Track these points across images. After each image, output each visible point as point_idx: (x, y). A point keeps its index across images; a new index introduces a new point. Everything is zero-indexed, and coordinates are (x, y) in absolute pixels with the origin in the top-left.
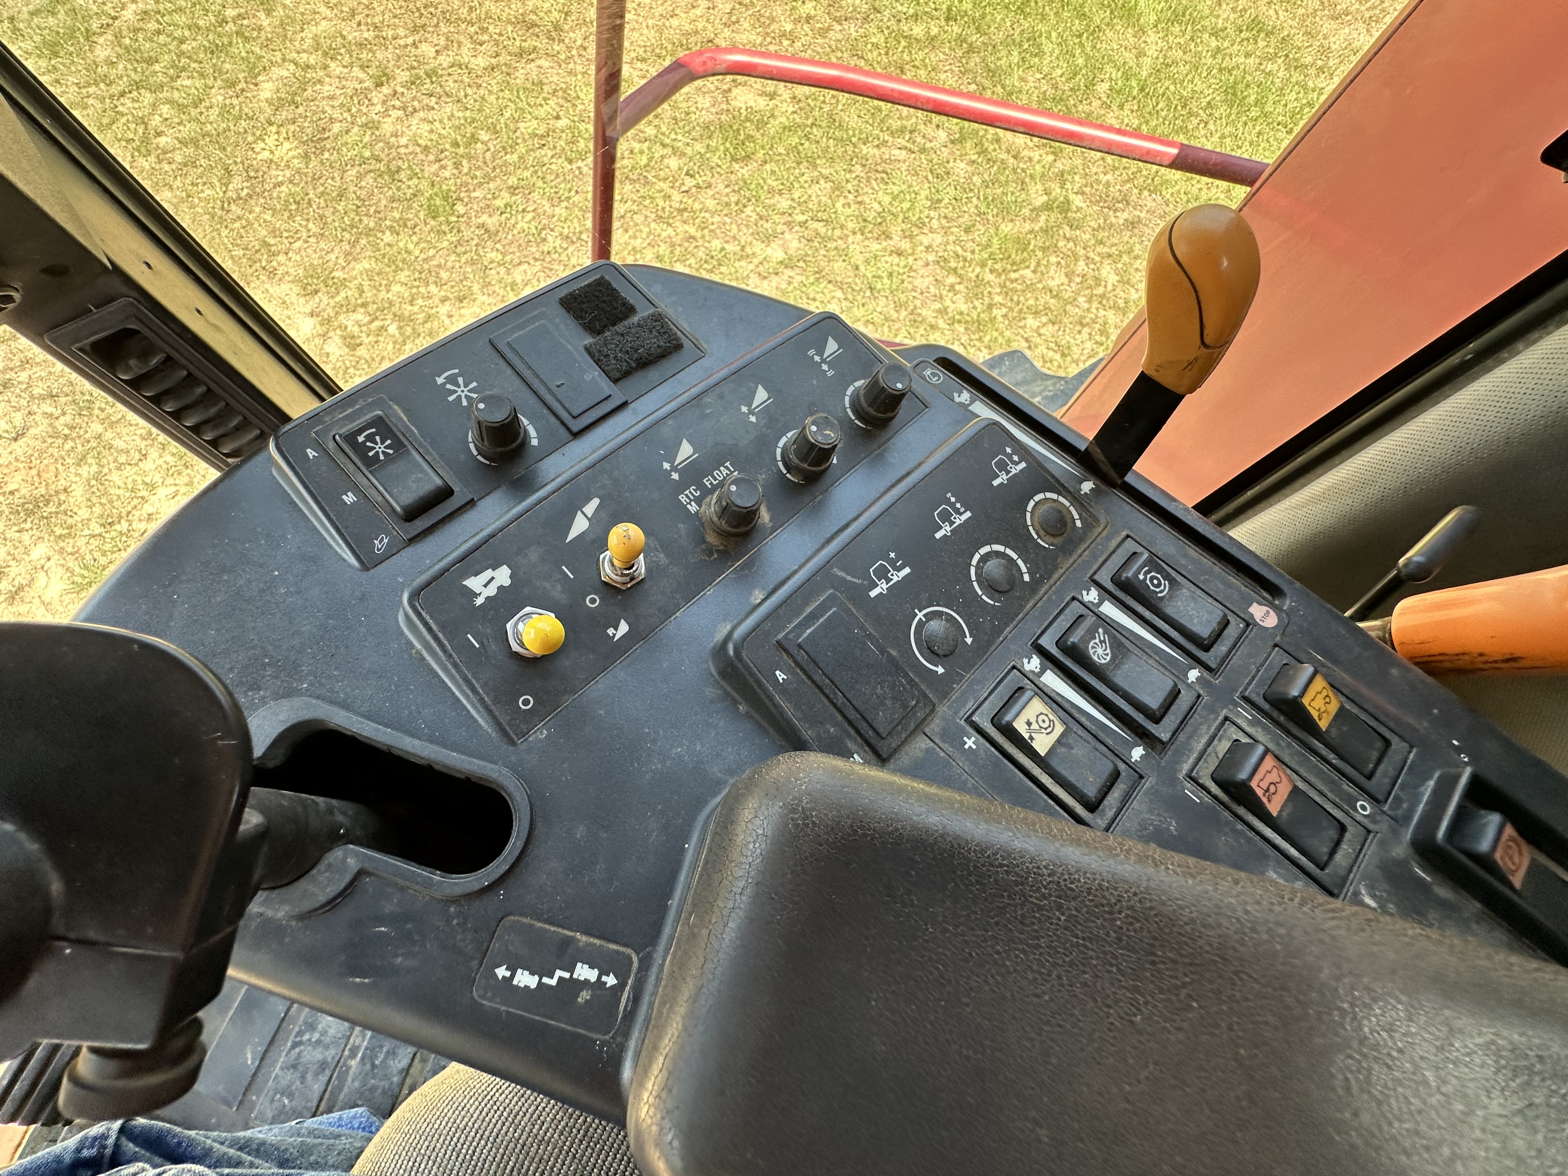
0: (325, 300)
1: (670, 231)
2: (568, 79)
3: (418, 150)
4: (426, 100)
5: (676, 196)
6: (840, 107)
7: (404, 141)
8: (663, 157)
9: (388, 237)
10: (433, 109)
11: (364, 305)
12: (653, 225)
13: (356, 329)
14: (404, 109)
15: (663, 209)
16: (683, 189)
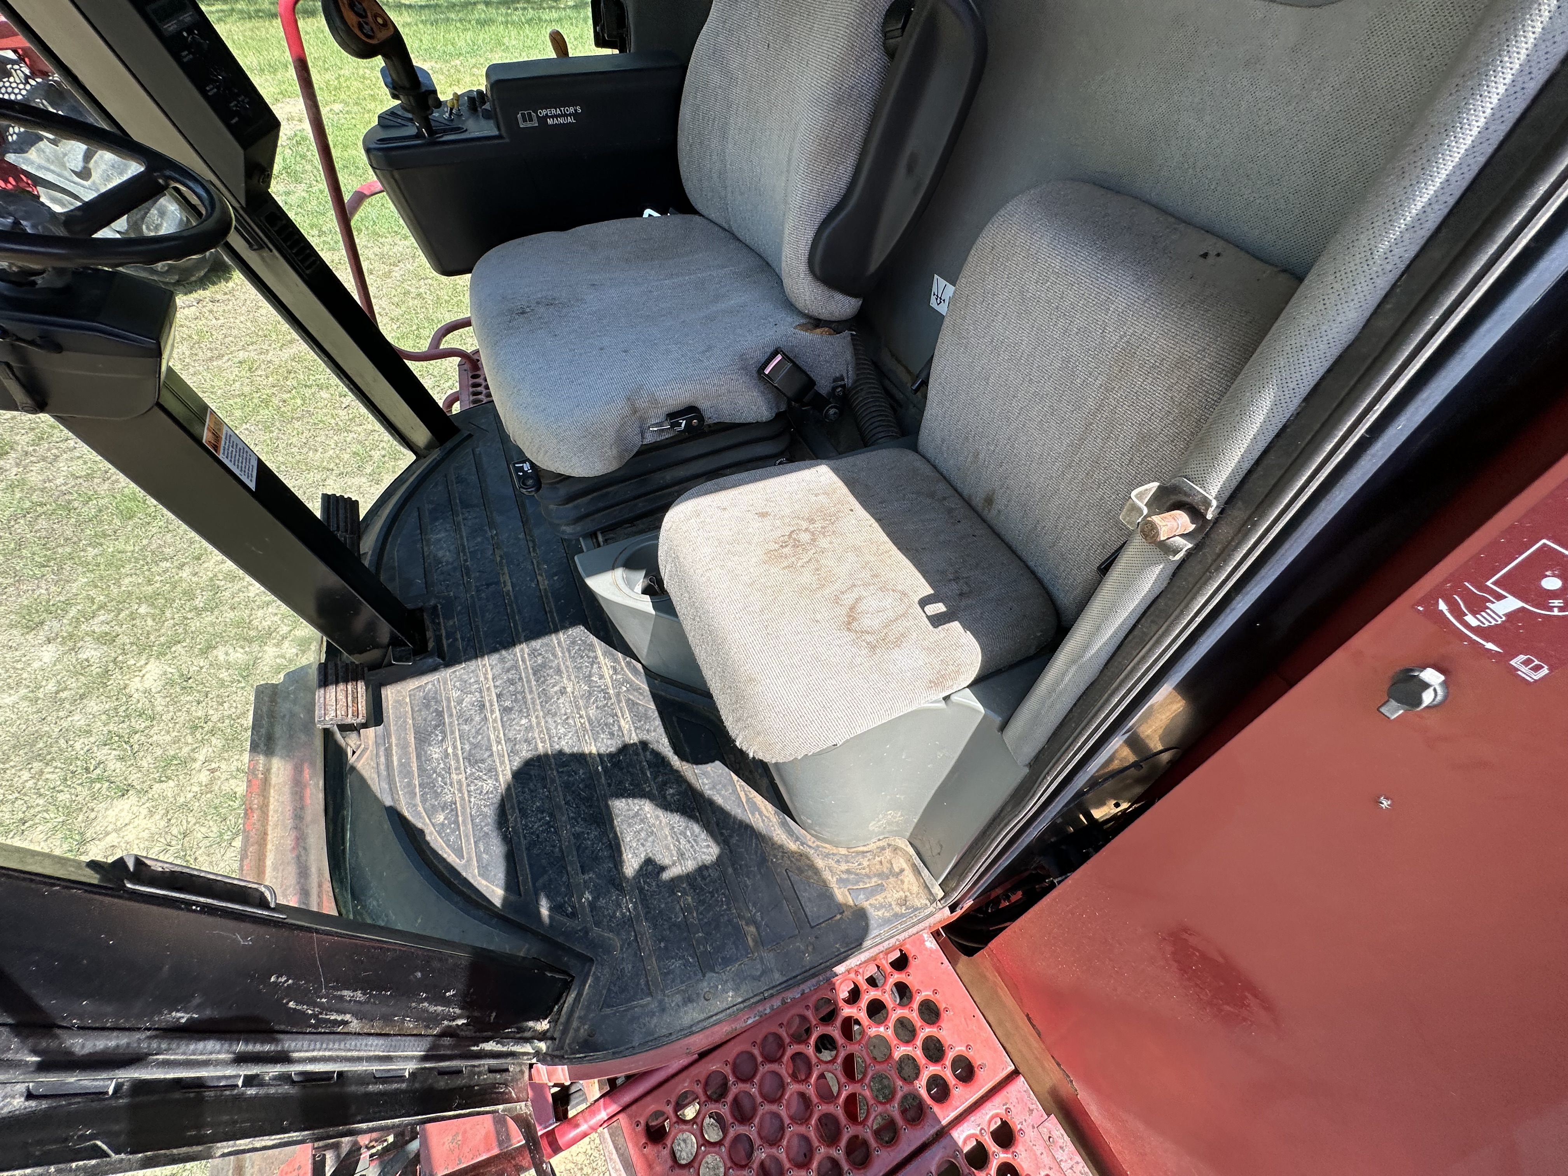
0: (55, 624)
1: (351, 435)
2: (195, 379)
3: (81, 481)
4: (63, 446)
5: (342, 413)
6: (431, 311)
7: (60, 481)
8: (313, 394)
9: (91, 552)
10: (75, 448)
11: (100, 607)
12: (335, 438)
13: (107, 628)
14: (44, 459)
15: (337, 424)
16: (344, 406)
